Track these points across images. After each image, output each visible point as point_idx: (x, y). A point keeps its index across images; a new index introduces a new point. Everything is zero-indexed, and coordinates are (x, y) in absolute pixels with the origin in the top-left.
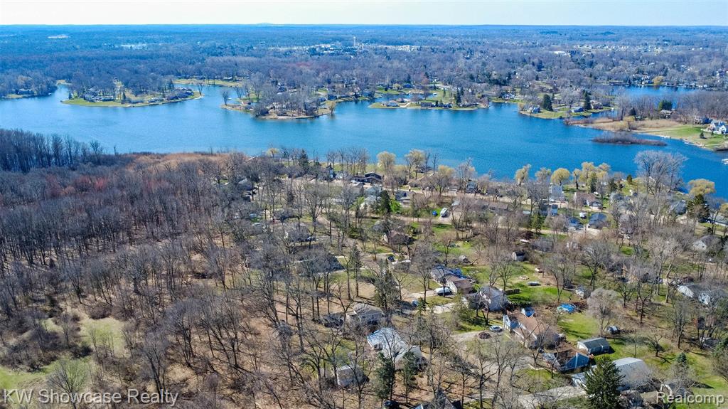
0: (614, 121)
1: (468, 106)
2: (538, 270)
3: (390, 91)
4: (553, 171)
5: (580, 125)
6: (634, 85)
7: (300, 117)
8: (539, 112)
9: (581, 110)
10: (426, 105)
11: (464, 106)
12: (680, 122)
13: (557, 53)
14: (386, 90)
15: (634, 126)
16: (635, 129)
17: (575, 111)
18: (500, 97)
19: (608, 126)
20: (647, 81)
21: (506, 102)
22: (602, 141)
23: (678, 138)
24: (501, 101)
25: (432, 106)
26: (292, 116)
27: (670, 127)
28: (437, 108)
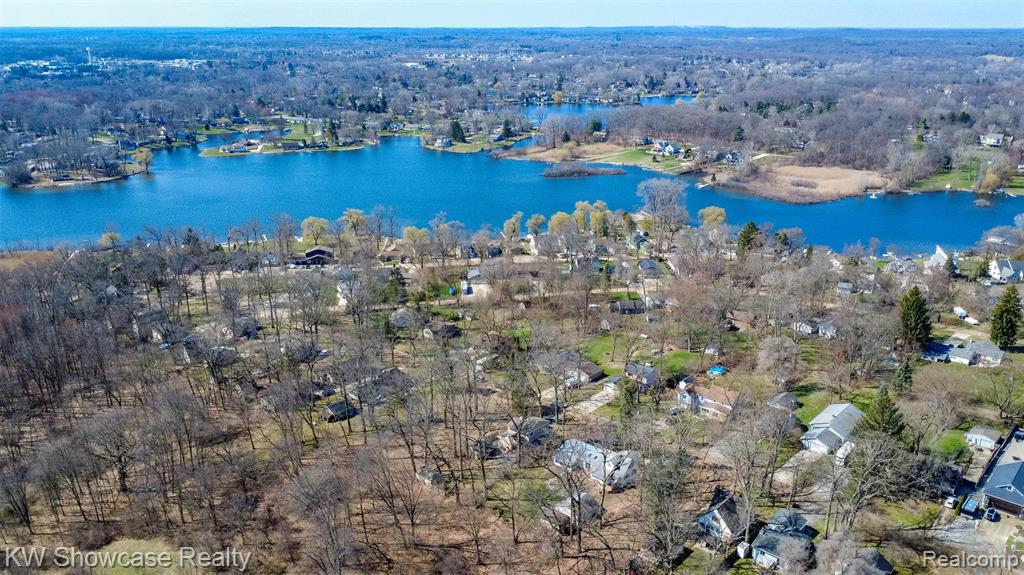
0: (548, 149)
1: (351, 143)
2: (646, 336)
3: (214, 131)
4: (548, 218)
5: (513, 158)
6: (532, 104)
7: (99, 180)
8: (452, 145)
9: (500, 139)
10: (291, 146)
11: (345, 144)
12: (619, 144)
13: (409, 65)
14: (207, 128)
15: (577, 154)
16: (578, 157)
17: (495, 141)
18: (385, 128)
19: (548, 157)
20: (546, 98)
21: (396, 135)
22: (556, 176)
23: (631, 164)
24: (388, 134)
25: (300, 148)
26: (82, 179)
27: (611, 152)
28: (308, 150)
